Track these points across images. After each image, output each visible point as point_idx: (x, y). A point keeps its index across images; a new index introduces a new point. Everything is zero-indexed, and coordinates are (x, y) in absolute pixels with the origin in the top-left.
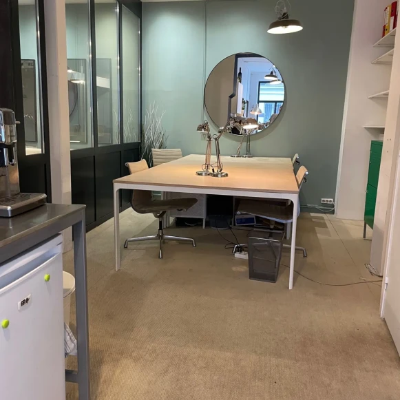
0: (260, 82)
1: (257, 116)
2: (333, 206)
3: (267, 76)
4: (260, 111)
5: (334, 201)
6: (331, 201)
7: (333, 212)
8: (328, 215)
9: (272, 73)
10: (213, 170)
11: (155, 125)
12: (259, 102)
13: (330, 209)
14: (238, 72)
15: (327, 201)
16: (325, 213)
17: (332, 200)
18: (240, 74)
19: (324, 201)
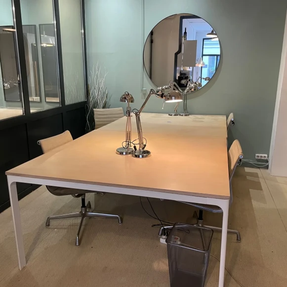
0: (204, 39)
1: (202, 67)
2: (267, 161)
3: (208, 34)
4: (203, 64)
5: (268, 157)
6: (265, 157)
7: (267, 167)
8: (261, 170)
9: (212, 32)
10: (135, 147)
11: (99, 86)
12: (203, 55)
13: (264, 164)
14: (183, 31)
15: (262, 157)
16: (259, 168)
17: (266, 155)
18: (185, 33)
19: (258, 156)
